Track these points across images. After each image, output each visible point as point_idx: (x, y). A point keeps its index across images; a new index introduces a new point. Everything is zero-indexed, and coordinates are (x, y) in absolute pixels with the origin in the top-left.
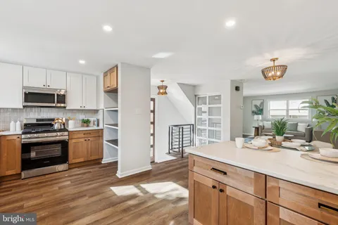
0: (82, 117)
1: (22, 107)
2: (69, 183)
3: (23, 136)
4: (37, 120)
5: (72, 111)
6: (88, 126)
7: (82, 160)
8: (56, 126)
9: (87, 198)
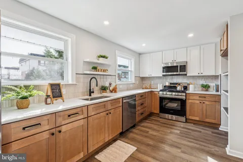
0: (203, 82)
1: (161, 76)
2: (178, 132)
3: (161, 93)
4: (171, 84)
5: (193, 77)
6: (207, 90)
7: (197, 119)
8: (179, 88)
9: (179, 151)
